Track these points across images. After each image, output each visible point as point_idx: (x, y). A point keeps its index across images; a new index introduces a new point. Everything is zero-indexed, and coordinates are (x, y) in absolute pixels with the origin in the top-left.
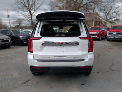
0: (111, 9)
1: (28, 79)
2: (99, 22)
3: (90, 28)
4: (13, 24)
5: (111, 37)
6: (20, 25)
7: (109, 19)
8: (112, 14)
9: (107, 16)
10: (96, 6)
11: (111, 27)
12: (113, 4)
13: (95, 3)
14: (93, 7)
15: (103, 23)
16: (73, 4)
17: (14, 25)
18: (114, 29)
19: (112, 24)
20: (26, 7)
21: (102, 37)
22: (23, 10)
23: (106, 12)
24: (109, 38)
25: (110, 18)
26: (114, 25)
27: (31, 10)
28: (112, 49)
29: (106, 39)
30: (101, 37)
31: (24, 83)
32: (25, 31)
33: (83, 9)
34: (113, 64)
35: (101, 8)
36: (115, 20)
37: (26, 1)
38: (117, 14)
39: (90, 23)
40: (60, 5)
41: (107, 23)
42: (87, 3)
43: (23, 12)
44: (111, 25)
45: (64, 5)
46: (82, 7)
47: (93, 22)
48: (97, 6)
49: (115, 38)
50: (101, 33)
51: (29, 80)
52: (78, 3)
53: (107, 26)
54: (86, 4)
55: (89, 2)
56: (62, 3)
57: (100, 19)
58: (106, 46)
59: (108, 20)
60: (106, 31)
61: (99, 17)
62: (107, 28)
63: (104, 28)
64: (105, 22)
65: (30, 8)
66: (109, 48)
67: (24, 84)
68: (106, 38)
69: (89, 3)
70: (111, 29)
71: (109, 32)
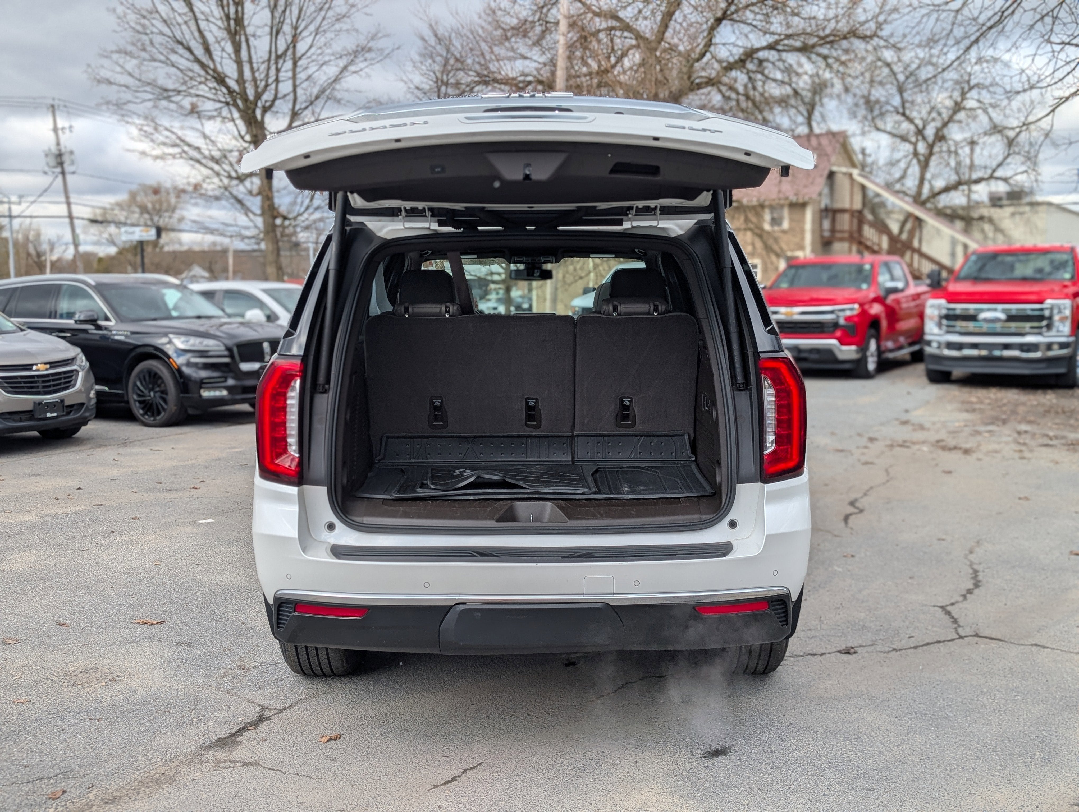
0: (958, 107)
1: (252, 714)
2: (859, 216)
3: (782, 265)
4: (94, 229)
5: (960, 346)
6: (165, 238)
7: (947, 189)
8: (972, 143)
9: (924, 166)
10: (827, 75)
11: (960, 259)
12: (980, 60)
13: (824, 51)
14: (803, 83)
15: (895, 228)
16: (627, 62)
17: (112, 242)
18: (988, 280)
19: (967, 231)
20: (221, 80)
21: (880, 352)
22: (194, 111)
23: (920, 132)
24: (947, 352)
25: (954, 178)
26: (991, 246)
27: (265, 110)
28: (967, 452)
29: (920, 368)
30: (873, 345)
31: (222, 743)
32: (208, 295)
33: (717, 98)
34: (977, 585)
35: (878, 93)
36: (996, 201)
37: (222, 34)
38: (1011, 143)
39: (775, 221)
40: (520, 65)
41: (931, 221)
42: (750, 54)
43: (193, 121)
44: (962, 238)
45: (553, 63)
46: (710, 82)
47: (809, 214)
48: (843, 76)
49: (997, 353)
50: (876, 309)
51: (261, 719)
52: (672, 48)
53: (925, 249)
54: (741, 63)
55: (770, 39)
56: (535, 54)
57: (863, 188)
58: (922, 427)
59: (935, 195)
60: (917, 296)
61: (855, 173)
62: (927, 267)
63: (898, 271)
64: (909, 216)
65: (251, 93)
66: (941, 446)
67: (221, 754)
68: (918, 357)
69: (772, 55)
70: (958, 279)
71: (943, 302)
